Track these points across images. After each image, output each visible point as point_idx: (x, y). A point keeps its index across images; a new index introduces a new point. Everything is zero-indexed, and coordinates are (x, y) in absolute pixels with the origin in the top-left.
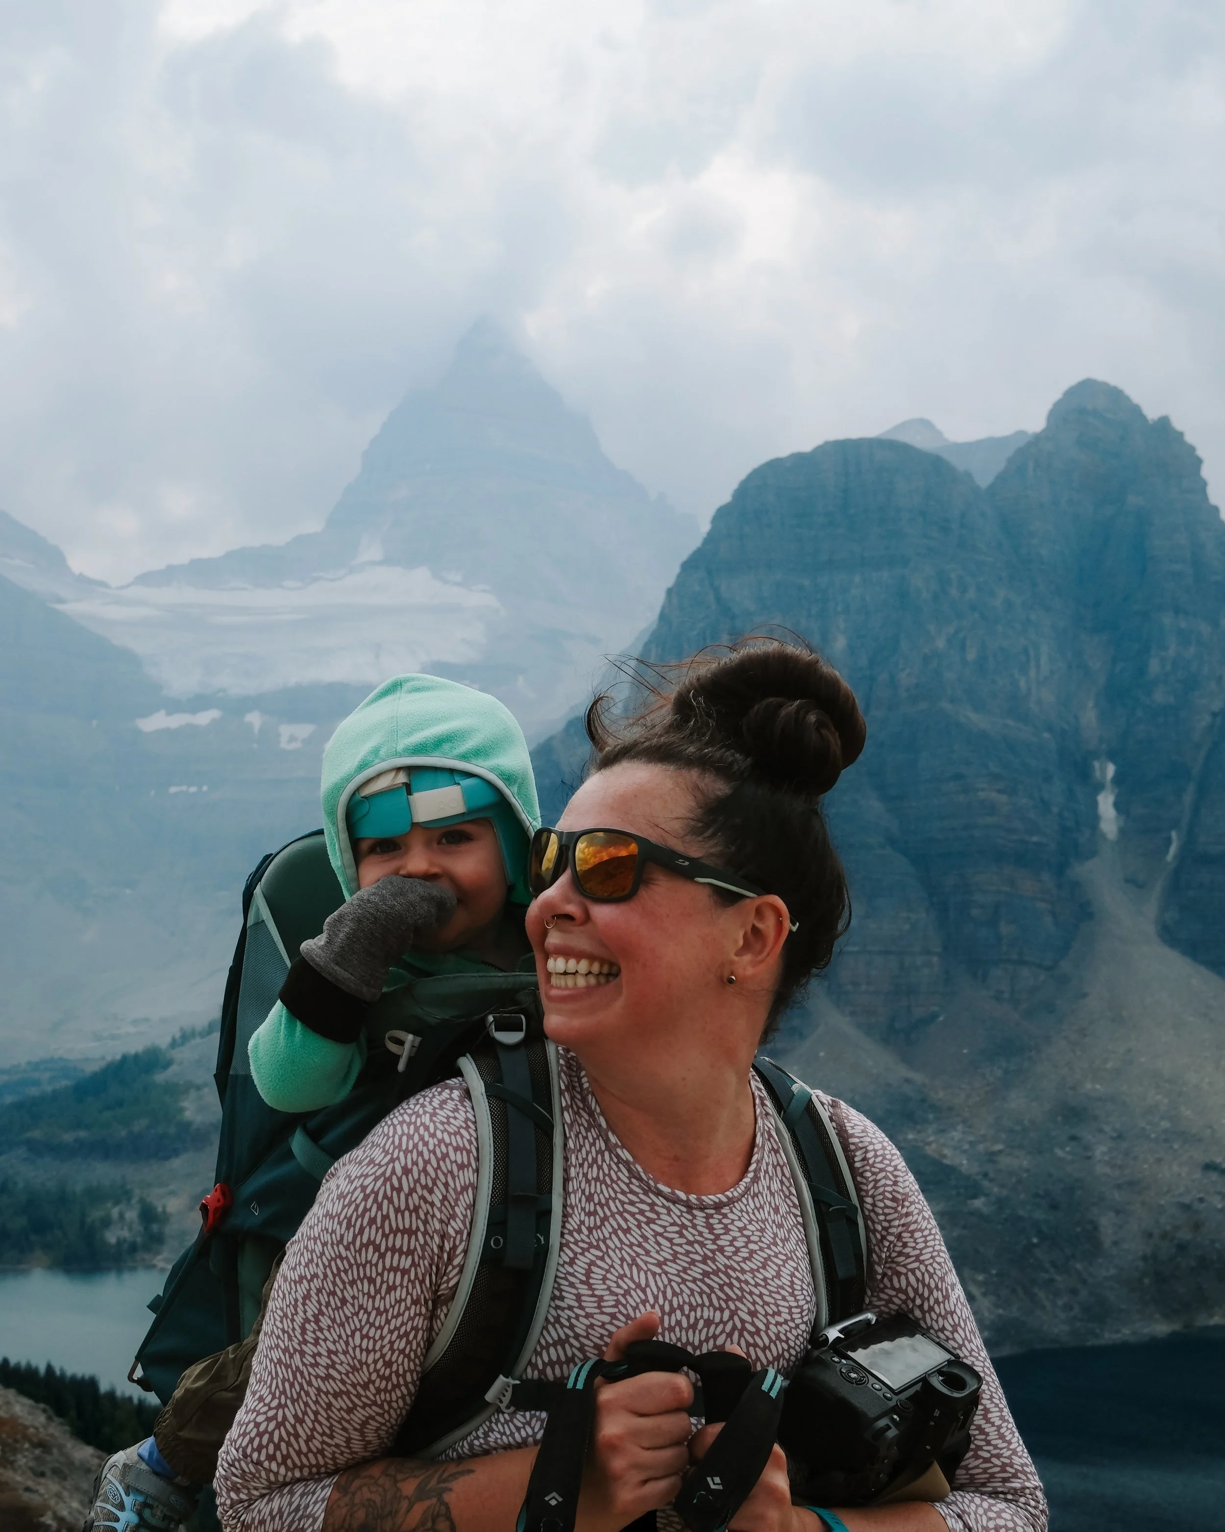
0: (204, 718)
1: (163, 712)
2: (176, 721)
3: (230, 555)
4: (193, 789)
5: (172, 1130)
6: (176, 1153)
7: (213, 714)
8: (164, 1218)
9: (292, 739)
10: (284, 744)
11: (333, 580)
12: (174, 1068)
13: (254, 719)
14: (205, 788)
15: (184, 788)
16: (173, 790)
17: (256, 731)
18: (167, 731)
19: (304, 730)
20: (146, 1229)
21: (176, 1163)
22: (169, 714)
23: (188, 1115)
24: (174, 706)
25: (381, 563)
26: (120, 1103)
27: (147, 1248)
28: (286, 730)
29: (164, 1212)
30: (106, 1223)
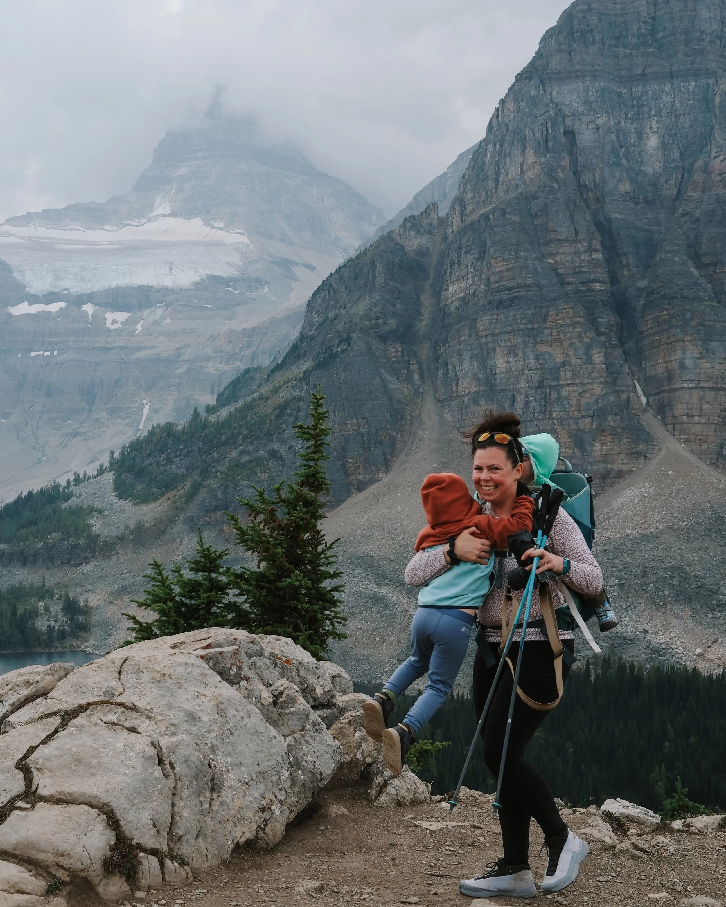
0: (54, 307)
1: (26, 303)
2: (36, 309)
3: (68, 208)
4: (47, 354)
5: (82, 542)
6: (87, 560)
7: (62, 304)
8: (87, 611)
9: (114, 322)
10: (109, 325)
11: (137, 226)
12: (74, 499)
13: (89, 308)
14: (55, 353)
15: (42, 353)
16: (33, 354)
17: (90, 316)
18: (29, 315)
19: (122, 316)
20: (72, 620)
21: (87, 568)
22: (30, 304)
23: (95, 530)
24: (34, 299)
25: (169, 215)
26: (34, 523)
27: (74, 635)
28: (110, 316)
29: (87, 606)
30: (34, 614)
